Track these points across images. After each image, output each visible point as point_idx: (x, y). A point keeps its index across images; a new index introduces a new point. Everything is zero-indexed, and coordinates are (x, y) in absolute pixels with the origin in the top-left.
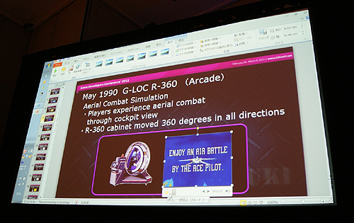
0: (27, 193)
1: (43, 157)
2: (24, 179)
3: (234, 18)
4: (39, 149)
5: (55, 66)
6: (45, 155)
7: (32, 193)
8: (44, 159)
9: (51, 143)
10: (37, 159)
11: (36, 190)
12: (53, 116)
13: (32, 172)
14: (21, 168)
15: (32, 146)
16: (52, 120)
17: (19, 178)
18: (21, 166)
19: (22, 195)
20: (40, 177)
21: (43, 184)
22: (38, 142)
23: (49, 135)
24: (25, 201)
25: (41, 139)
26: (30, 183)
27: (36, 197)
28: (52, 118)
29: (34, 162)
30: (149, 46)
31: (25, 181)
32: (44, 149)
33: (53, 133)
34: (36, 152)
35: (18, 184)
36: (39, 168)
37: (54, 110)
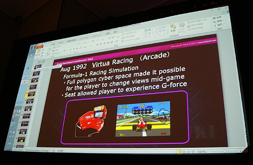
0: (16, 143)
1: (28, 116)
2: (14, 132)
3: (172, 12)
4: (25, 110)
5: (38, 48)
6: (30, 114)
7: (20, 143)
8: (29, 117)
9: (34, 105)
10: (24, 118)
11: (22, 141)
12: (36, 85)
13: (19, 127)
14: (12, 124)
15: (20, 108)
16: (35, 88)
17: (10, 132)
18: (11, 123)
19: (12, 145)
20: (26, 131)
21: (28, 136)
22: (25, 105)
23: (33, 99)
24: (14, 149)
25: (27, 103)
26: (18, 135)
27: (22, 146)
28: (35, 87)
29: (21, 120)
30: (109, 33)
31: (14, 134)
32: (29, 110)
33: (36, 98)
34: (22, 112)
35: (9, 136)
36: (25, 124)
37: (37, 81)
